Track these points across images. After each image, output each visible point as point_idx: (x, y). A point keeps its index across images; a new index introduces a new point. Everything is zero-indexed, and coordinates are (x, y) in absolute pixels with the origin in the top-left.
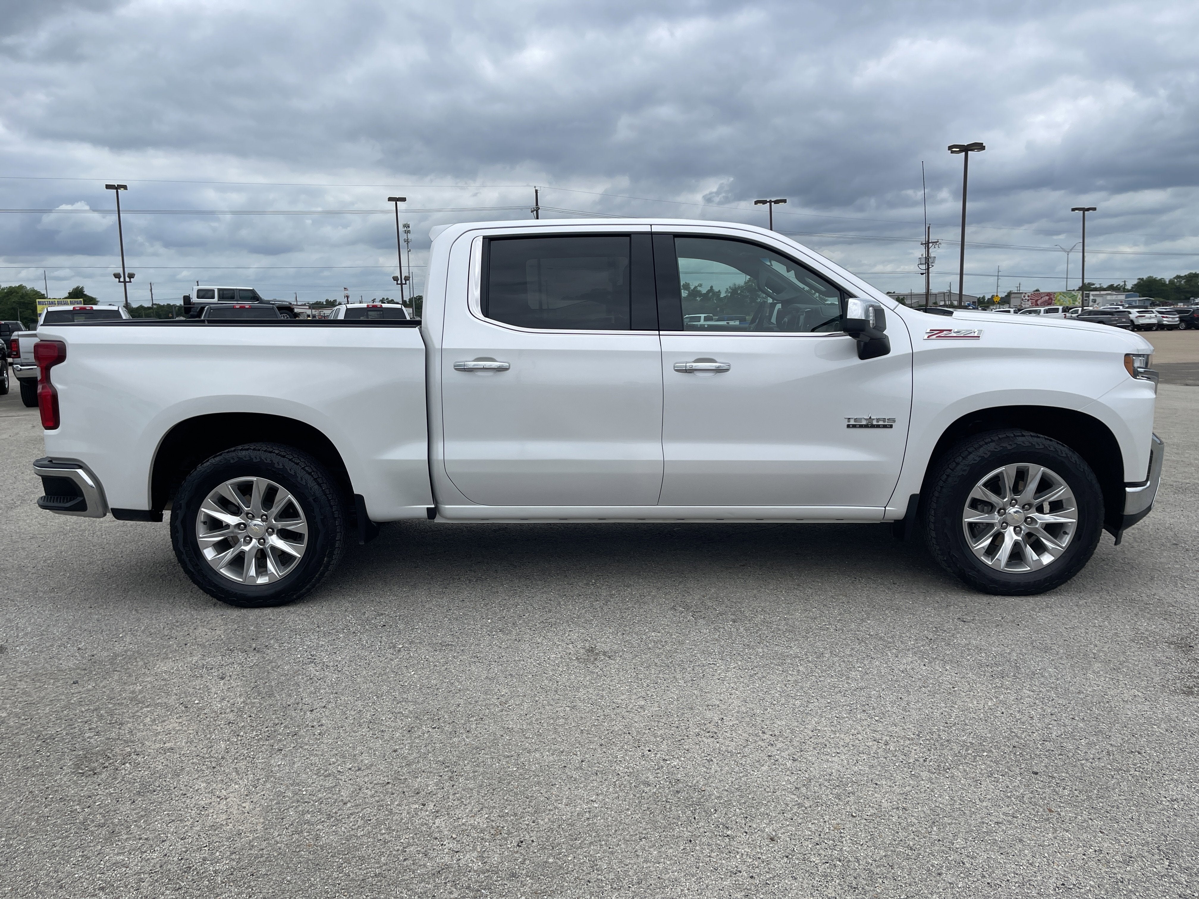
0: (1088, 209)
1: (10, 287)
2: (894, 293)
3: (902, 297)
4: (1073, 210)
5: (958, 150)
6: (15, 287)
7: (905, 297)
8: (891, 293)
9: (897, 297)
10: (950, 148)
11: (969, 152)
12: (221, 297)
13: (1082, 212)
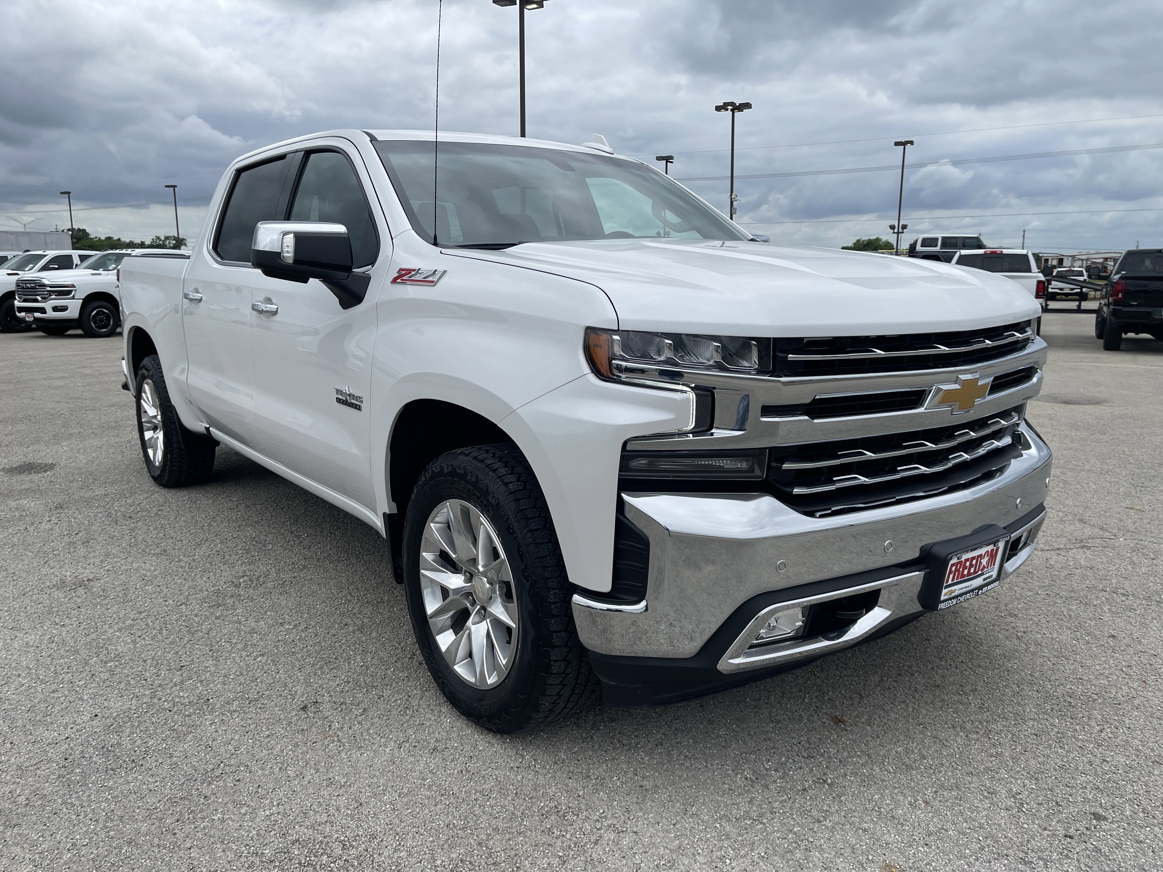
1: (869, 239)
6: (873, 240)
12: (943, 246)
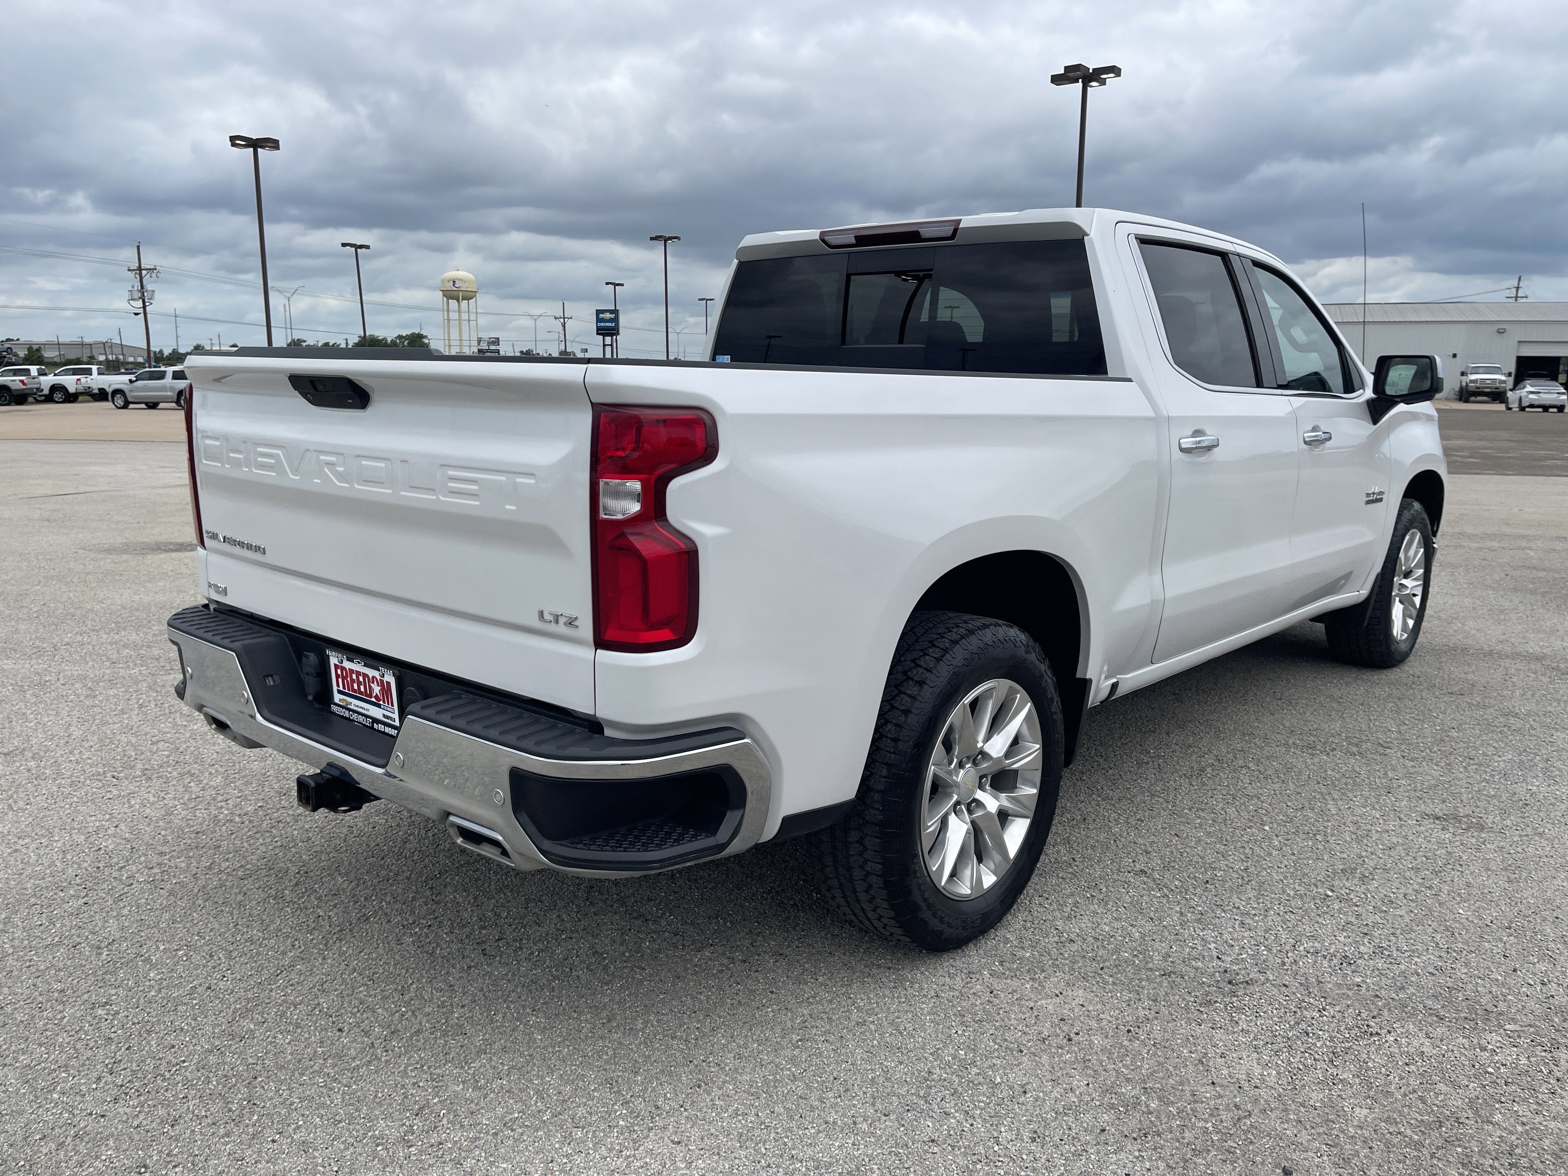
0: (361, 247)
2: (18, 340)
3: (37, 347)
4: (344, 245)
5: (244, 143)
7: (42, 346)
8: (13, 340)
9: (28, 346)
10: (233, 139)
11: (252, 149)
13: (354, 249)
